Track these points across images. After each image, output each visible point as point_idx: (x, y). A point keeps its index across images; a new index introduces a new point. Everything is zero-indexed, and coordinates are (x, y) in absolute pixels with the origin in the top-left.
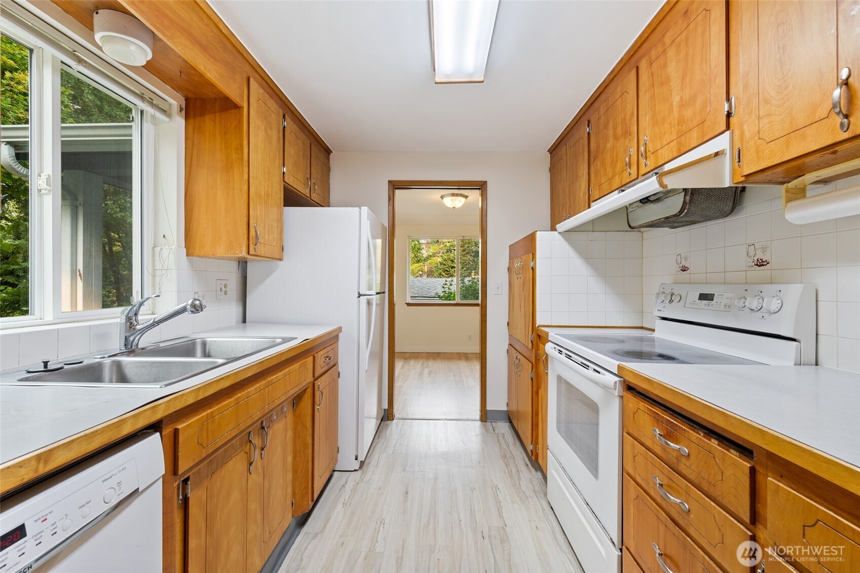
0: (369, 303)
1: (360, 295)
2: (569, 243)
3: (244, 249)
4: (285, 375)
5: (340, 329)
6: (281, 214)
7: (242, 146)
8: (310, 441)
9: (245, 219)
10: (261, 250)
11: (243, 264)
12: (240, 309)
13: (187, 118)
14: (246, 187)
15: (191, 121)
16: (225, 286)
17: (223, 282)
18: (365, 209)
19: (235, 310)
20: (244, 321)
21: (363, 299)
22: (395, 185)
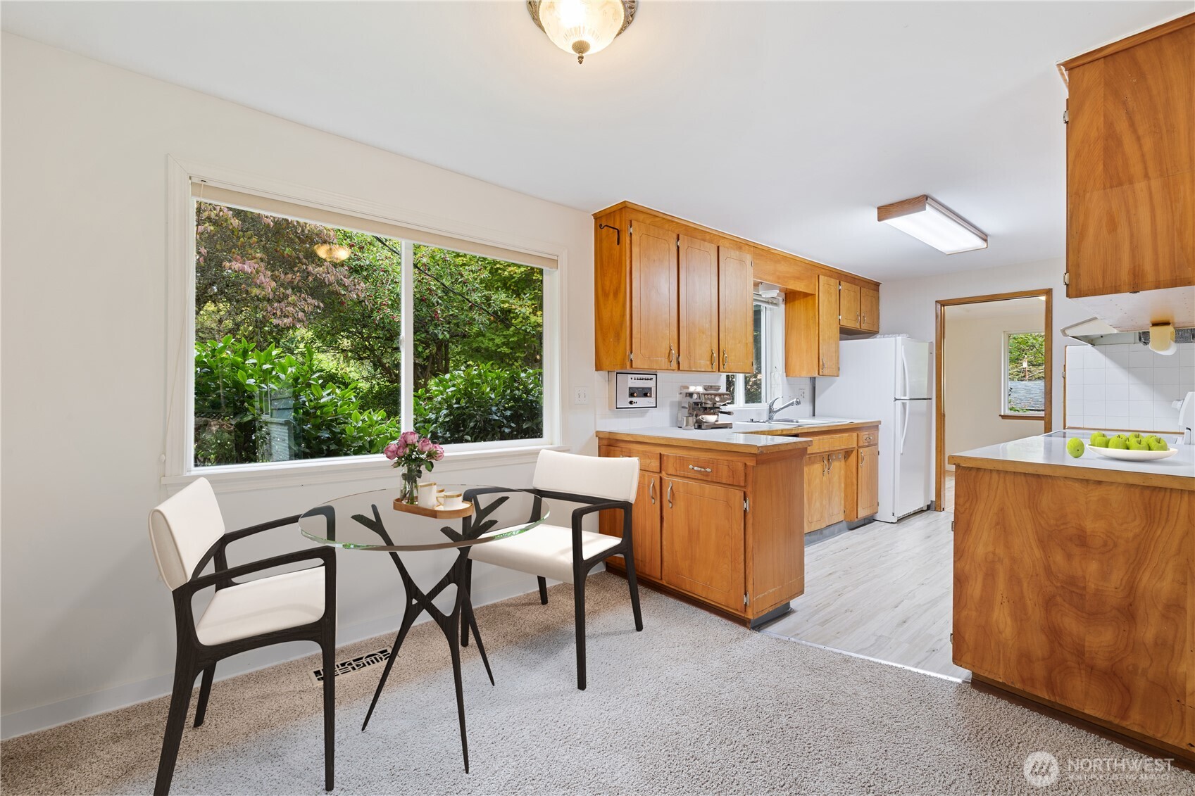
0: (904, 405)
1: (896, 399)
2: (1105, 355)
3: (817, 372)
4: (840, 437)
5: (880, 422)
6: (838, 346)
7: (815, 316)
8: (855, 482)
9: (817, 356)
10: (826, 371)
11: (813, 380)
12: (811, 408)
13: (785, 304)
14: (817, 338)
15: (788, 305)
16: (804, 393)
17: (803, 391)
18: (899, 339)
19: (809, 408)
20: (814, 415)
21: (899, 402)
22: (943, 304)
